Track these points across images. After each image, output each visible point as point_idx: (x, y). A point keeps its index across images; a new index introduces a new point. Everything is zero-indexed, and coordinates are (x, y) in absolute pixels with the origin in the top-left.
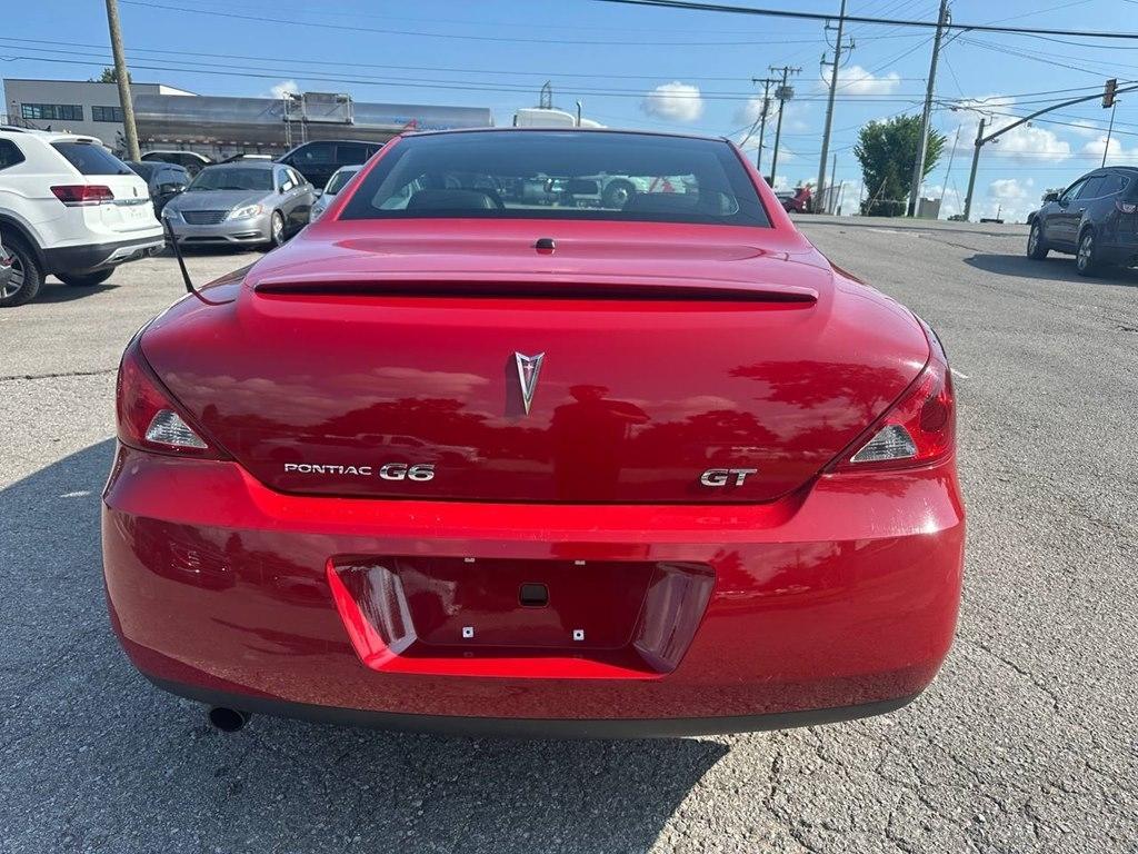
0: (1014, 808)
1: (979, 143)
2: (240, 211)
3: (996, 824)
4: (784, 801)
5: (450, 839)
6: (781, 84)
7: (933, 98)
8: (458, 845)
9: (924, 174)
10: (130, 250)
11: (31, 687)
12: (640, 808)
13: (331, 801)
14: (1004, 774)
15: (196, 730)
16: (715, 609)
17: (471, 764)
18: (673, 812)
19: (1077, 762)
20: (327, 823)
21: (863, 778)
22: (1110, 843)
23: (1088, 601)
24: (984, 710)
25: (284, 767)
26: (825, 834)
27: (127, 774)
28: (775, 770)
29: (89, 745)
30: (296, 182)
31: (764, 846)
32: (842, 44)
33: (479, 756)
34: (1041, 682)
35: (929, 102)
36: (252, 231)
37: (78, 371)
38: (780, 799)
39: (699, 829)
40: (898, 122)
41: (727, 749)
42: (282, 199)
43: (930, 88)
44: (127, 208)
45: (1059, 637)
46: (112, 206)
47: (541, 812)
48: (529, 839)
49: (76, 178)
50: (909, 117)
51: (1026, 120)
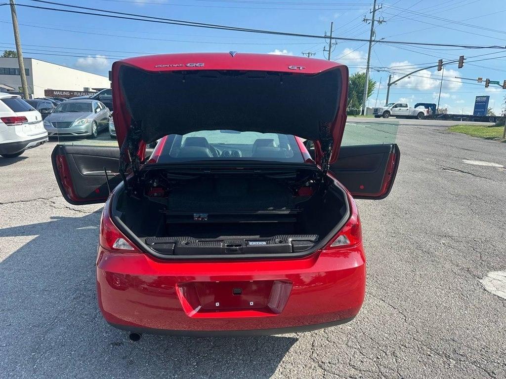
0: (390, 354)
1: (389, 85)
2: (78, 122)
3: (384, 359)
4: (316, 356)
5: (208, 375)
7: (370, 67)
8: (210, 376)
9: (368, 97)
10: (35, 143)
11: (46, 332)
12: (269, 361)
13: (165, 365)
14: (387, 343)
15: (112, 344)
16: (293, 293)
17: (211, 350)
18: (280, 361)
19: (411, 338)
20: (165, 372)
21: (341, 347)
22: (419, 363)
23: (419, 282)
24: (382, 322)
25: (146, 355)
26: (329, 365)
27: (91, 360)
28: (313, 346)
29: (75, 351)
30: (101, 108)
31: (310, 370)
33: (213, 347)
34: (401, 311)
35: (368, 68)
36: (84, 130)
37: (22, 200)
38: (315, 355)
39: (289, 366)
40: (356, 75)
41: (297, 340)
42: (96, 115)
43: (368, 62)
44: (33, 125)
45: (408, 295)
46: (27, 125)
47: (236, 364)
48: (233, 373)
49: (12, 114)
50: (360, 73)
51: (407, 75)
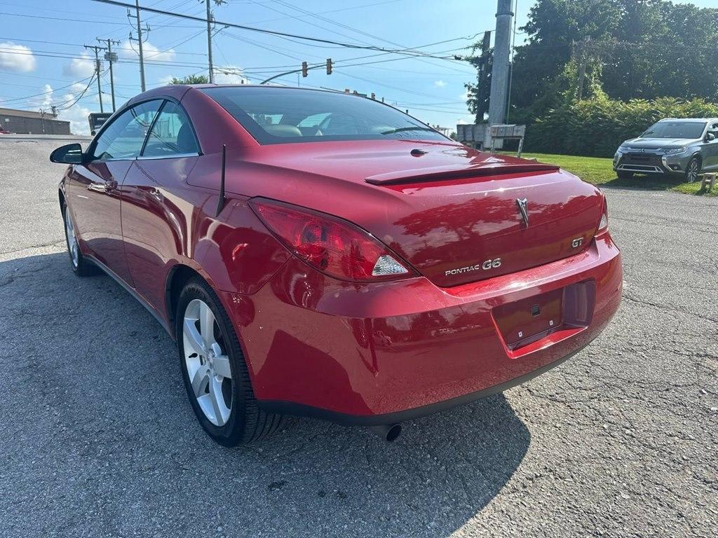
6: (108, 51)
7: (213, 66)
32: (142, 27)
35: (211, 69)
43: (210, 60)
